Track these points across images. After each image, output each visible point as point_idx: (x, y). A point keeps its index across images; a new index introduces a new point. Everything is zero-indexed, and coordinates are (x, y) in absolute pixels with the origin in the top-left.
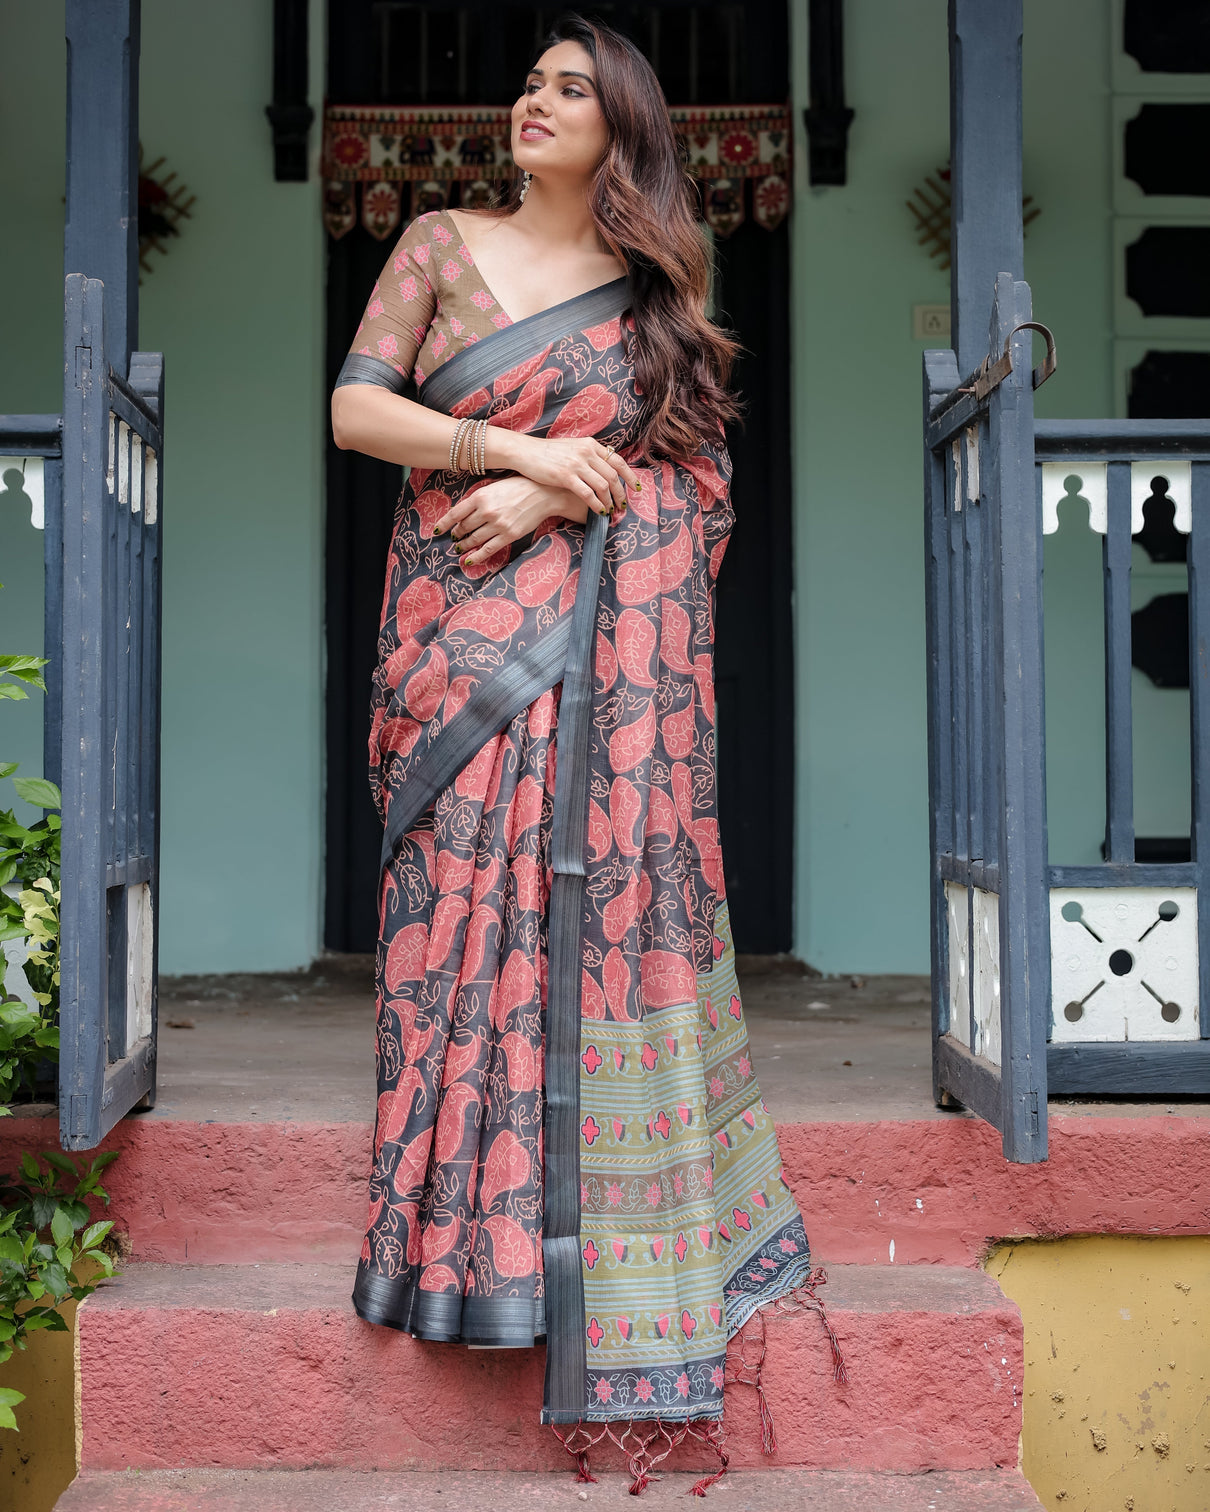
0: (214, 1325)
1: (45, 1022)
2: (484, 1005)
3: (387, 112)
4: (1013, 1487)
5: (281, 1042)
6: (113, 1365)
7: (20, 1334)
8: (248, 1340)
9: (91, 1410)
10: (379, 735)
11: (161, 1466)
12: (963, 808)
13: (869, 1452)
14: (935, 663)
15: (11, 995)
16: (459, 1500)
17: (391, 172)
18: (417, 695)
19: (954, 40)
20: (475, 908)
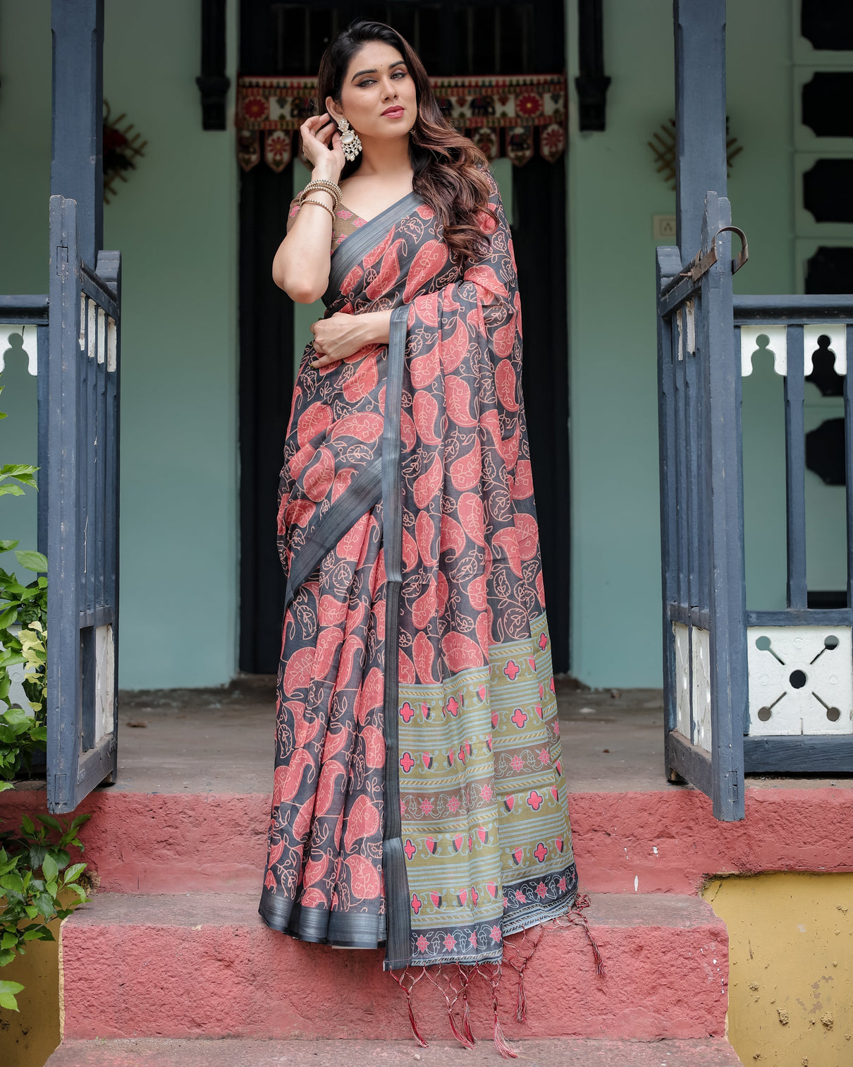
0: (157, 937)
1: (38, 723)
2: (350, 706)
3: (282, 81)
4: (721, 1051)
5: (207, 737)
6: (86, 965)
7: (21, 943)
8: (181, 947)
9: (70, 997)
10: (285, 512)
11: (120, 1036)
12: (685, 571)
13: (620, 1026)
14: (666, 467)
15: (14, 704)
16: (330, 1060)
17: (284, 124)
18: (312, 483)
19: (677, 27)
20: (348, 637)
